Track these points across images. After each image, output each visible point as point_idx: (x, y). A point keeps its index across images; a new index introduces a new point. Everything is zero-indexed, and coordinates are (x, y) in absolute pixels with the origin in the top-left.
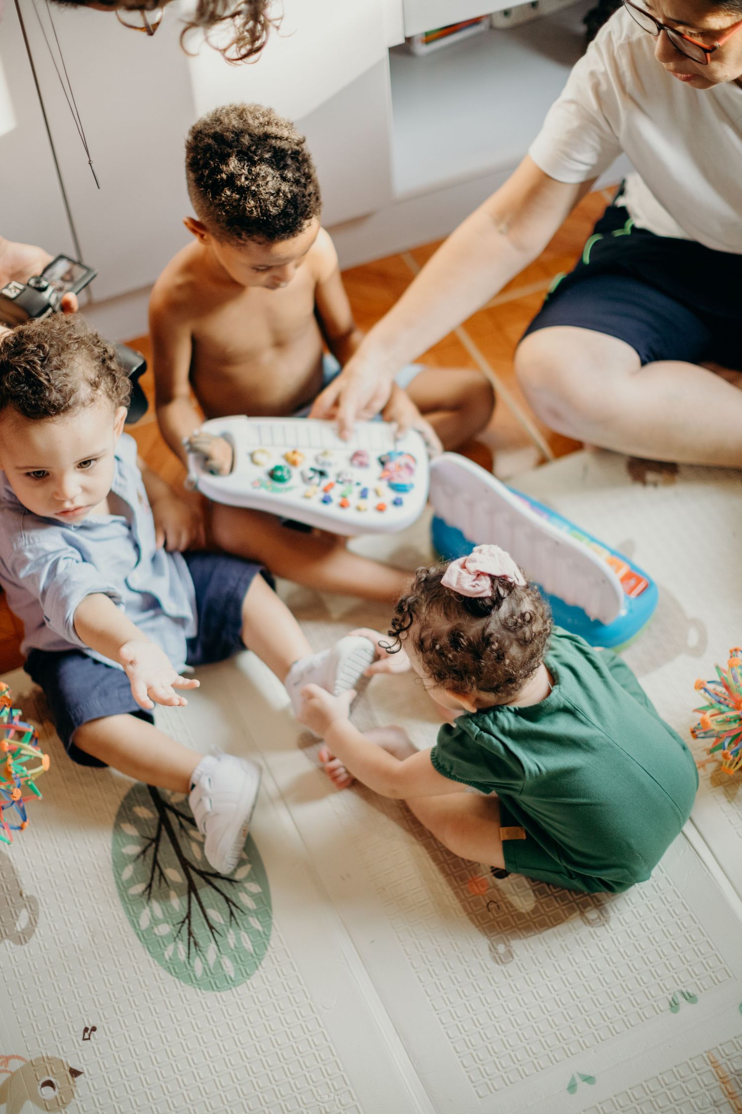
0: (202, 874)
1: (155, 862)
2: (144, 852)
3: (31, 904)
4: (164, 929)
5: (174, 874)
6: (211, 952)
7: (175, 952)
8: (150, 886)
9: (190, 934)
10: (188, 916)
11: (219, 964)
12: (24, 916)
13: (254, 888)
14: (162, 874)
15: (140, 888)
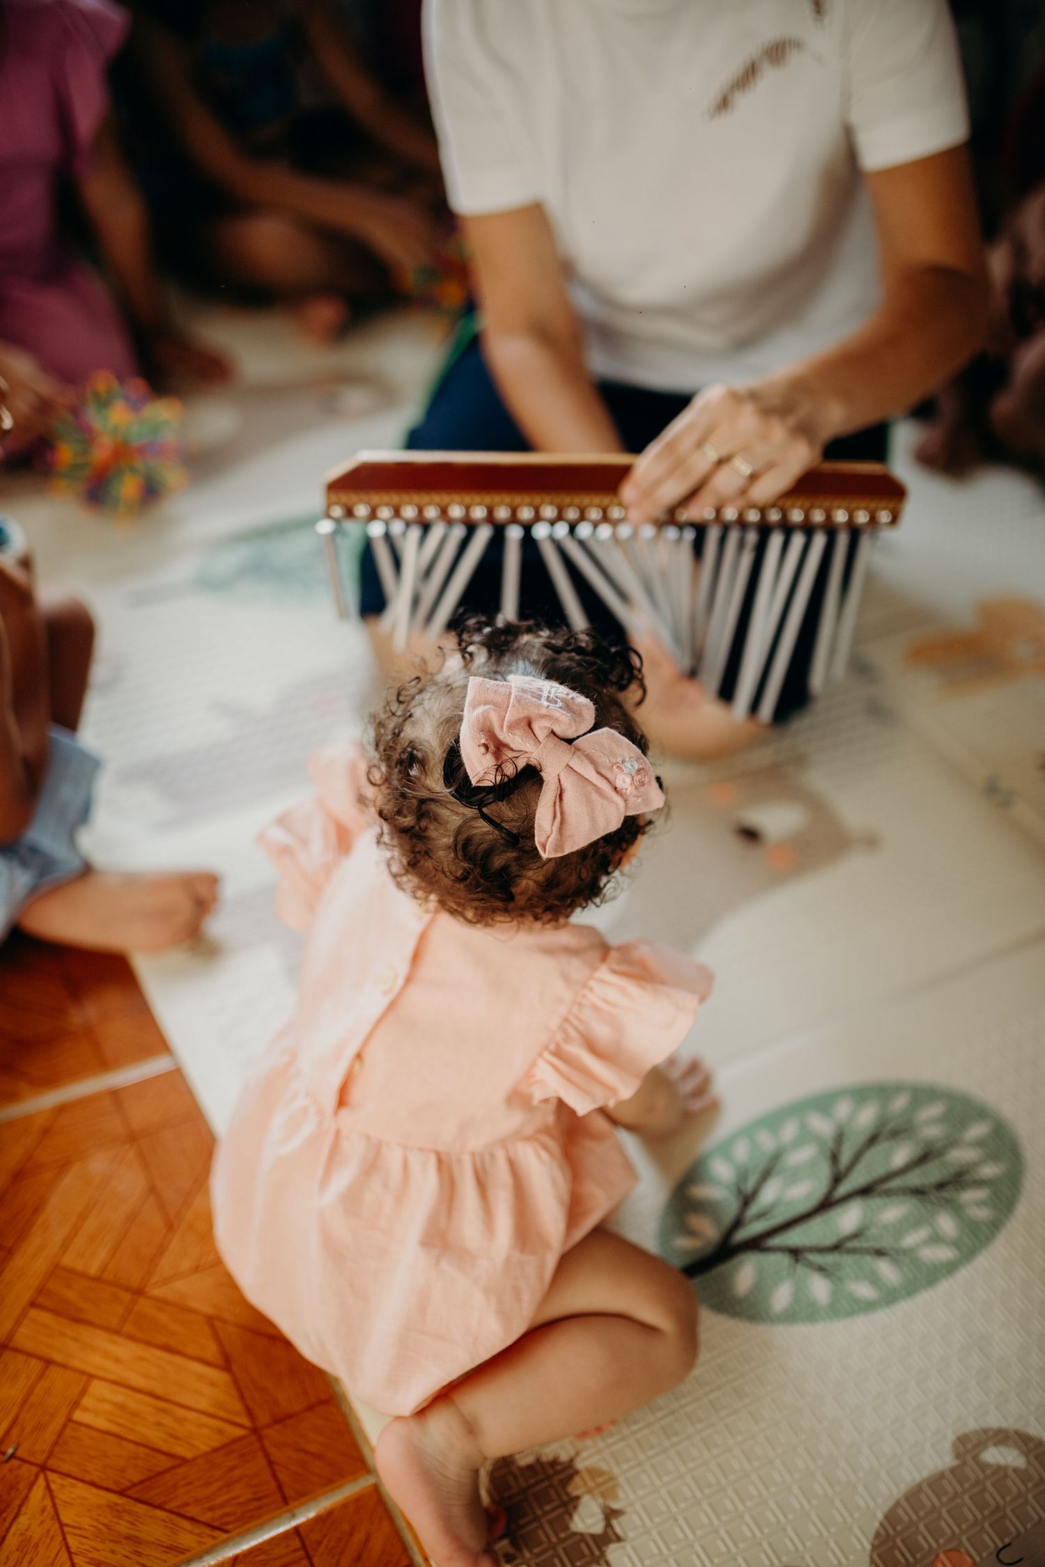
0: (837, 1179)
1: (836, 1248)
2: (821, 1269)
3: (969, 1446)
4: (946, 1224)
5: (848, 1218)
6: (961, 1155)
7: (980, 1204)
8: (880, 1253)
9: (941, 1186)
10: (918, 1192)
11: (980, 1143)
12: (993, 1455)
13: (843, 1109)
14: (856, 1235)
15: (885, 1269)
